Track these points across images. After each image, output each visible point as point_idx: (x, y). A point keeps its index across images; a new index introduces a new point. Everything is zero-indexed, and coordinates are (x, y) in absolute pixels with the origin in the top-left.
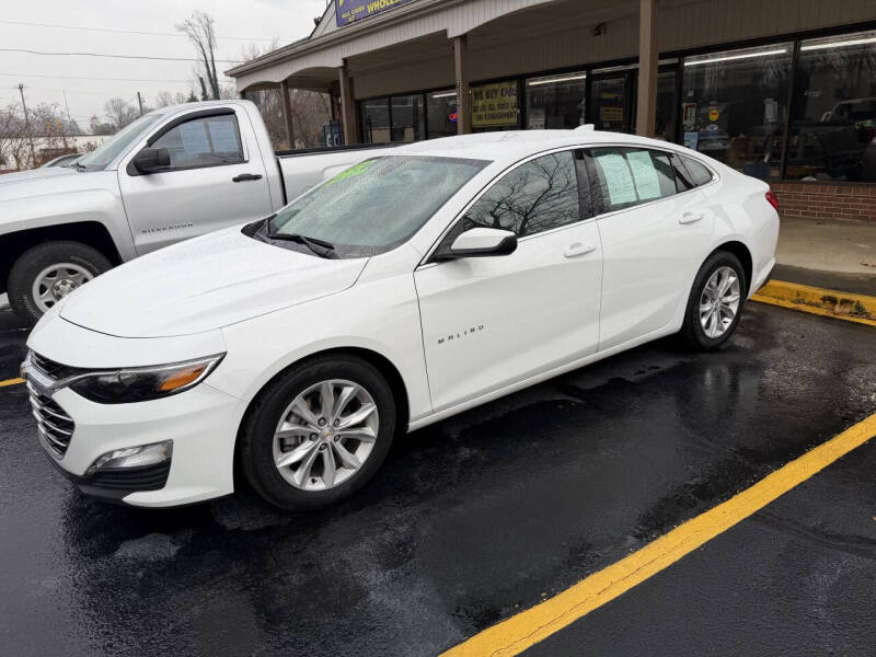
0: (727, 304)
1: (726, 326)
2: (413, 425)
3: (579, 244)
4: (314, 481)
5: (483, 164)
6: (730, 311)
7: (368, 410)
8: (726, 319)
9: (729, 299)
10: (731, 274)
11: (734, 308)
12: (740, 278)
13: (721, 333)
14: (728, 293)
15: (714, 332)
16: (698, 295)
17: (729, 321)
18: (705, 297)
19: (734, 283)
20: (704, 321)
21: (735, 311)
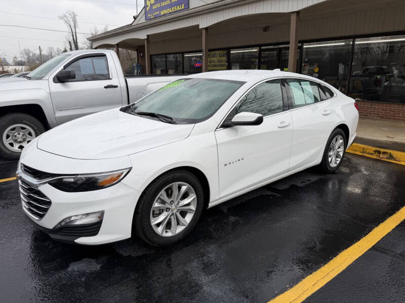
0: (338, 152)
1: (338, 162)
2: (211, 205)
3: (283, 122)
4: (166, 232)
5: (242, 83)
6: (340, 155)
7: (192, 197)
8: (338, 159)
9: (339, 150)
10: (341, 139)
11: (341, 154)
12: (344, 141)
13: (336, 165)
14: (339, 148)
15: (333, 165)
16: (328, 148)
17: (339, 160)
18: (331, 149)
19: (342, 143)
20: (330, 159)
21: (341, 155)
